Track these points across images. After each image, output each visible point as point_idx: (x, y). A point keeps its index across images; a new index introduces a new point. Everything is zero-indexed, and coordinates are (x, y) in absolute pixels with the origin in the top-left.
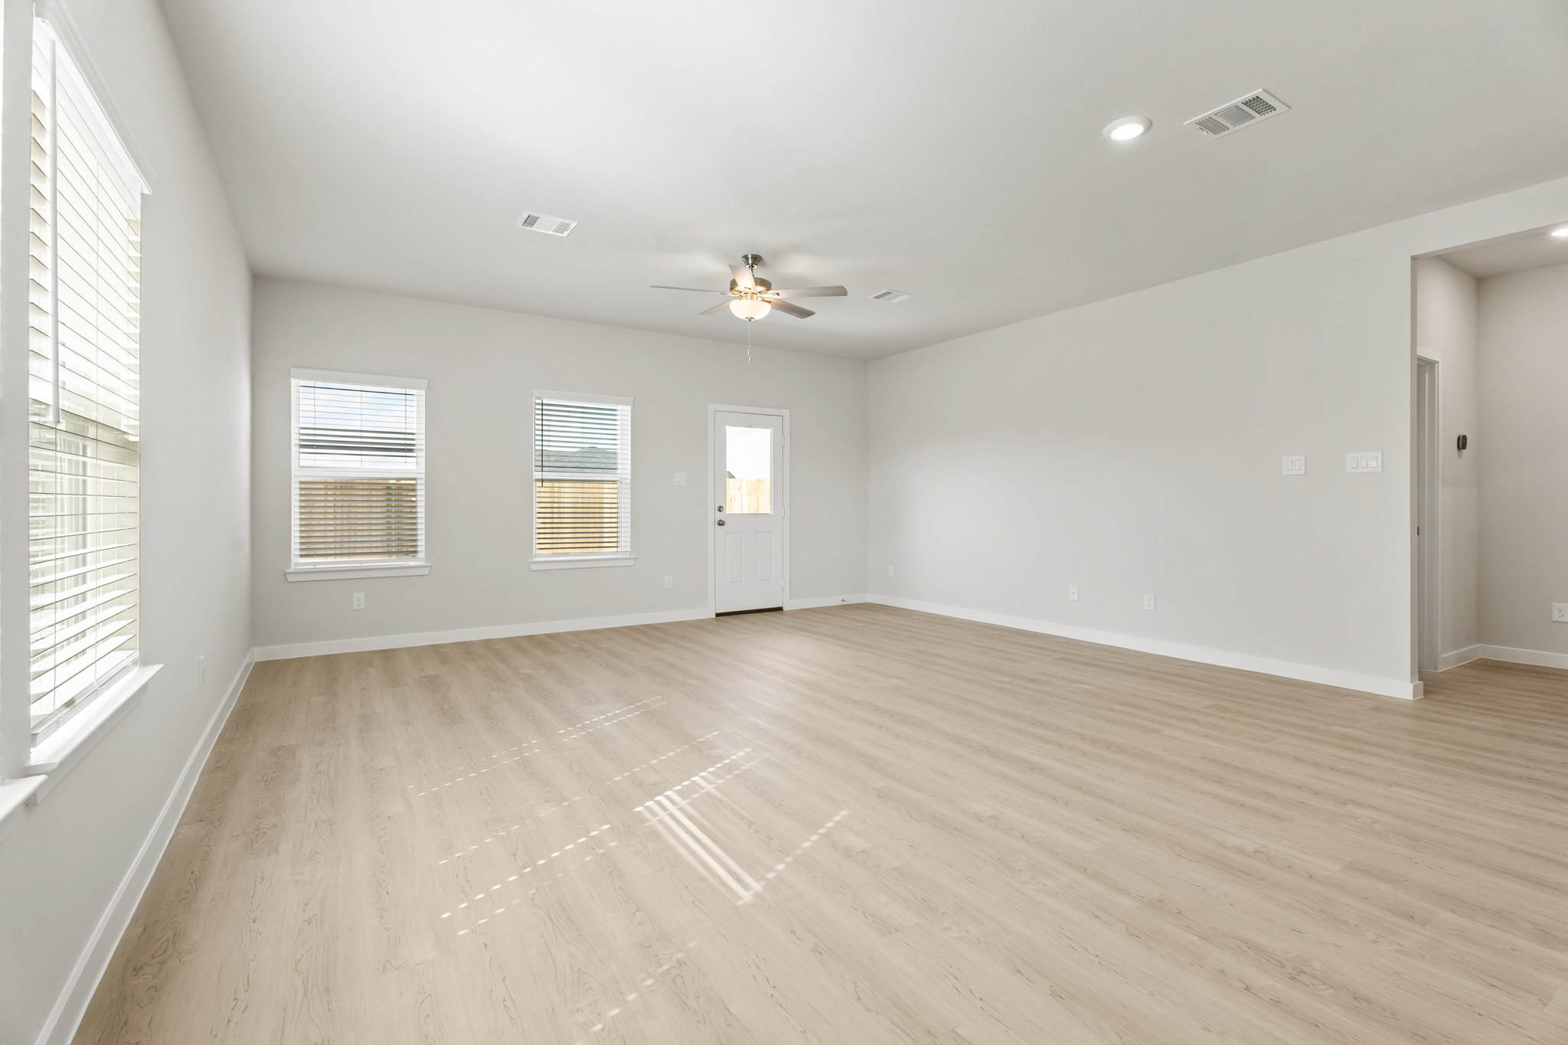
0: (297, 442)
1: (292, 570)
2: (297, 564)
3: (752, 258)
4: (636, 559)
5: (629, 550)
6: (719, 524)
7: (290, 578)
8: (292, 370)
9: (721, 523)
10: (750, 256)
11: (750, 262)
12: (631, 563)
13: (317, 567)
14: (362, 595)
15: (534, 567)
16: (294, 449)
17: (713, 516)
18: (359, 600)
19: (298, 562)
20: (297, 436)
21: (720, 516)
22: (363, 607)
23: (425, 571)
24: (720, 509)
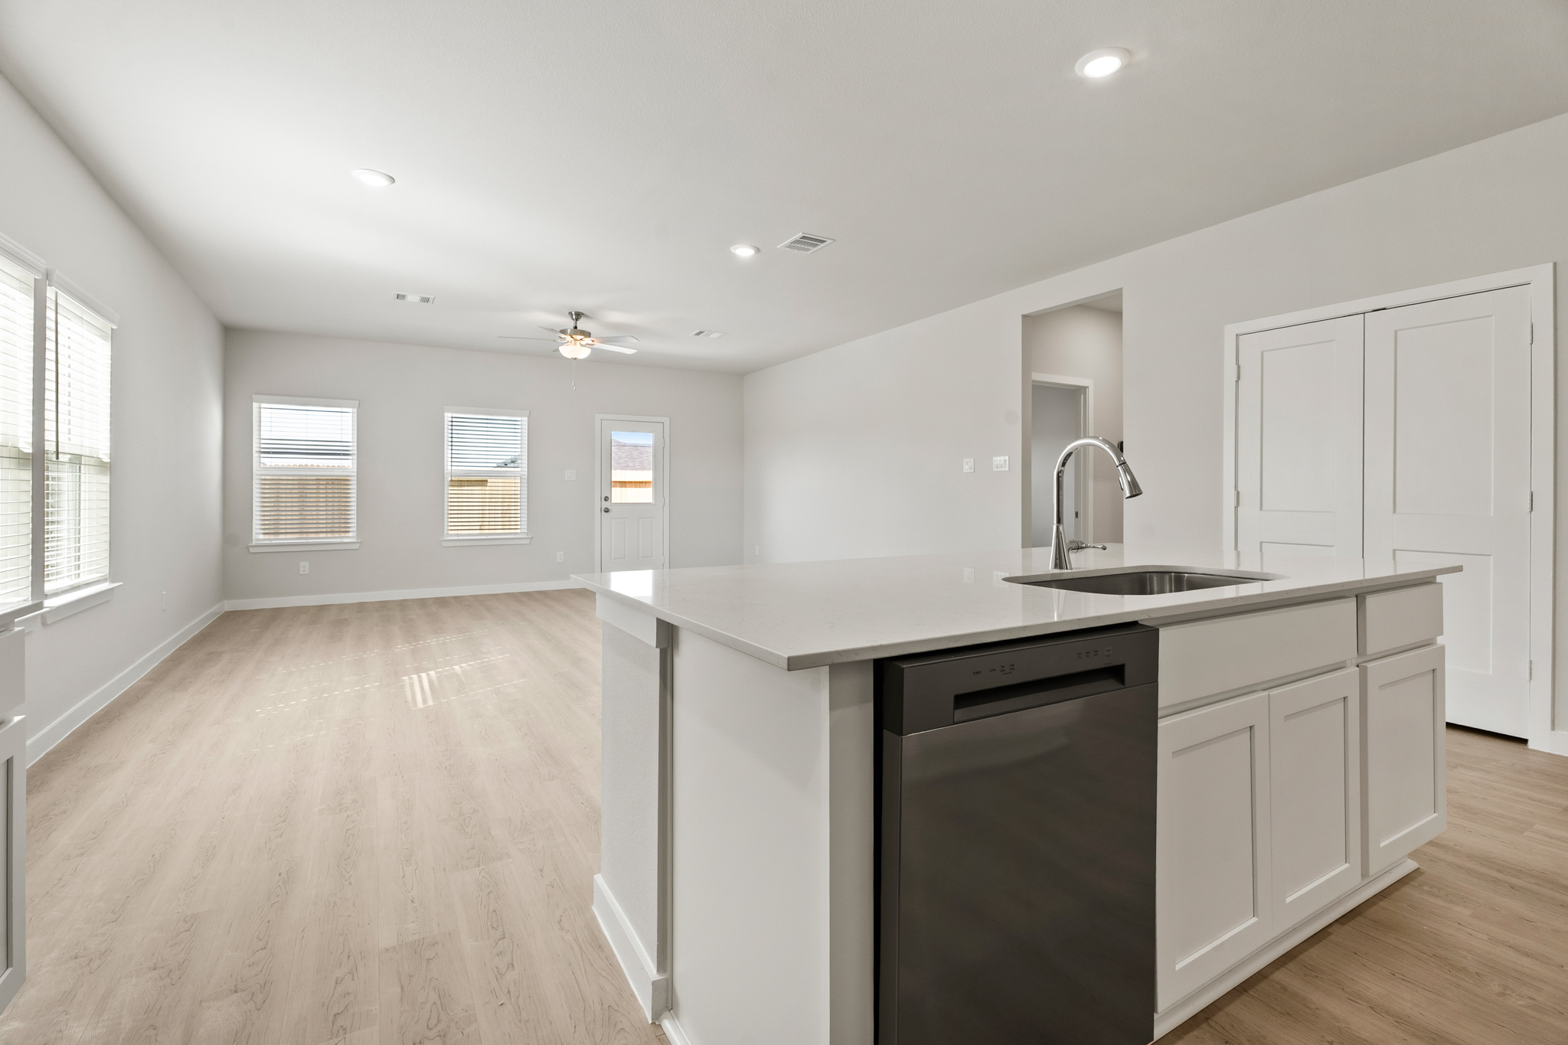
0: (258, 449)
1: (254, 543)
2: (257, 540)
3: (575, 314)
4: (531, 538)
5: (526, 531)
6: (605, 511)
7: (252, 550)
8: (254, 396)
9: (607, 511)
10: (573, 313)
11: (574, 317)
12: (528, 541)
13: (273, 542)
14: (306, 564)
15: (444, 544)
16: (255, 455)
17: (598, 505)
18: (304, 567)
19: (258, 536)
20: (258, 445)
21: (605, 505)
22: (307, 572)
23: (357, 546)
24: (606, 499)
